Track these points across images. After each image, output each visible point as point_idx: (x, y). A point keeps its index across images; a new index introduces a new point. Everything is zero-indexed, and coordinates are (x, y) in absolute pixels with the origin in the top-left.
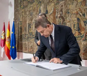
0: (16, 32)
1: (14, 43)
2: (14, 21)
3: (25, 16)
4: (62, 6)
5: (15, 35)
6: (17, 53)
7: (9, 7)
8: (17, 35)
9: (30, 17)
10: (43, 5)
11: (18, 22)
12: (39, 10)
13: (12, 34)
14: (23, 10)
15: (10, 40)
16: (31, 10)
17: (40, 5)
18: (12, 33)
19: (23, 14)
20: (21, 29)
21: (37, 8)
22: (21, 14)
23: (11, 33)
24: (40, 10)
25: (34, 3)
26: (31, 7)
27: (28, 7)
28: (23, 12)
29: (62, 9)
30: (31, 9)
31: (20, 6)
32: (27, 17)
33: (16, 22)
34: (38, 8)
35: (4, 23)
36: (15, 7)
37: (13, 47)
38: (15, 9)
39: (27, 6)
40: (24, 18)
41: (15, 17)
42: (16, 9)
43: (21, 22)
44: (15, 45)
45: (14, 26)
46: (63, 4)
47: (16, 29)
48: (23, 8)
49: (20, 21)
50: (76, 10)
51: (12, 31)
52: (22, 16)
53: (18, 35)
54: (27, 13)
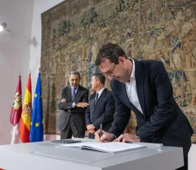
0: (43, 94)
1: (38, 117)
2: (40, 74)
3: (62, 64)
4: (130, 46)
5: (41, 100)
6: (45, 136)
7: (32, 47)
8: (45, 101)
9: (72, 65)
10: (96, 44)
11: (47, 76)
12: (88, 53)
13: (36, 99)
14: (59, 53)
15: (32, 111)
16: (74, 53)
17: (92, 44)
18: (36, 96)
19: (59, 59)
20: (54, 88)
21: (85, 49)
22: (54, 60)
23: (34, 95)
24: (91, 53)
25: (80, 41)
26: (74, 47)
27: (69, 48)
28: (57, 57)
29: (130, 52)
30: (74, 50)
31: (54, 46)
32: (65, 65)
33: (44, 75)
34: (87, 49)
35: (20, 77)
36: (42, 47)
37: (37, 125)
38: (42, 51)
39: (65, 46)
40: (59, 67)
41: (42, 67)
42: (44, 52)
43: (53, 75)
44: (42, 120)
45: (40, 83)
46: (132, 43)
47: (44, 88)
48: (59, 49)
49: (52, 73)
50: (155, 53)
51: (36, 93)
52: (56, 64)
53: (48, 99)
54: (67, 58)
